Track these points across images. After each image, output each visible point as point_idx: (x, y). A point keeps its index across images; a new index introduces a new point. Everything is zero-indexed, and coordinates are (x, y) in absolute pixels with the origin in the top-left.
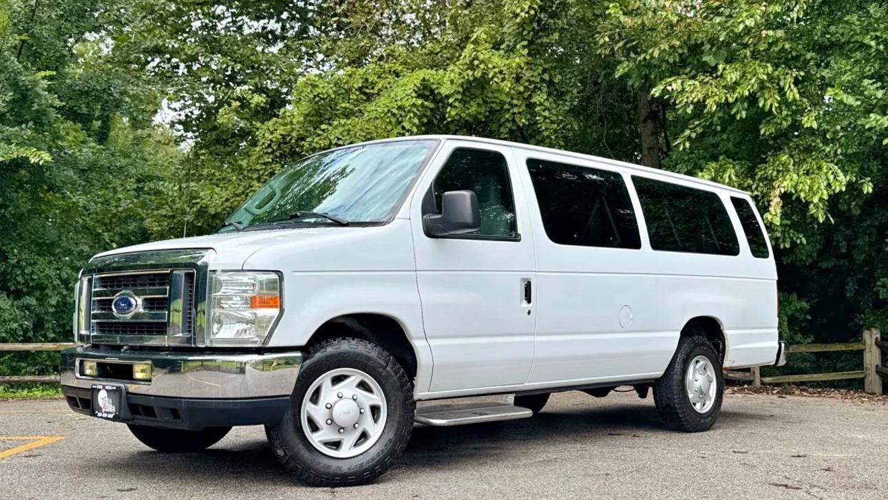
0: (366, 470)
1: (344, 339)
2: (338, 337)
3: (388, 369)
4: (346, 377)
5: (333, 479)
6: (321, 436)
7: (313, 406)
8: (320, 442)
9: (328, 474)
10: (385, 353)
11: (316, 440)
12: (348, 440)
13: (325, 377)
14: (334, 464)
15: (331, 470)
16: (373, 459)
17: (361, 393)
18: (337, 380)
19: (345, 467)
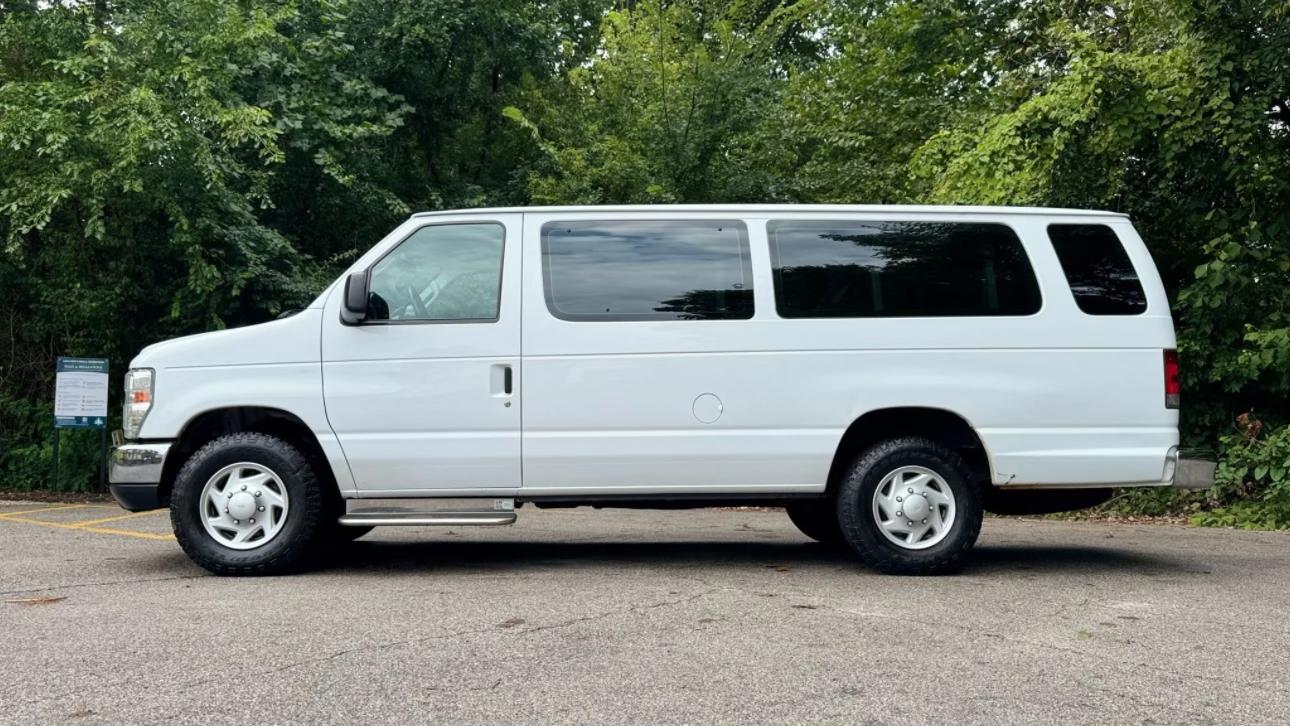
0: (249, 565)
1: (263, 435)
2: (258, 431)
3: (298, 474)
4: (256, 472)
5: (214, 565)
6: (218, 521)
7: (217, 492)
8: (214, 527)
9: (211, 559)
10: (302, 459)
11: (211, 525)
12: (243, 533)
13: (234, 467)
14: (220, 552)
15: (214, 557)
16: (259, 557)
17: (267, 492)
18: (246, 473)
19: (229, 557)
